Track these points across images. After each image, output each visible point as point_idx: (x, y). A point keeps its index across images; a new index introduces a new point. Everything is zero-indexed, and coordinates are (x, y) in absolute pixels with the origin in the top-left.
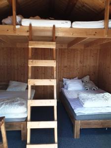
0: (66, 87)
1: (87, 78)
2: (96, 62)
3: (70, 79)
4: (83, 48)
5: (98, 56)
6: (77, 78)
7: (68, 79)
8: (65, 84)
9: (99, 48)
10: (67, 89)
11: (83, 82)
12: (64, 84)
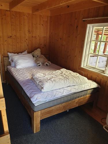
0: (13, 64)
1: (38, 52)
2: (47, 33)
3: (18, 53)
4: (31, 12)
5: (49, 24)
6: (26, 52)
7: (15, 53)
8: (12, 61)
9: (49, 14)
10: (15, 67)
11: (33, 57)
12: (10, 60)
